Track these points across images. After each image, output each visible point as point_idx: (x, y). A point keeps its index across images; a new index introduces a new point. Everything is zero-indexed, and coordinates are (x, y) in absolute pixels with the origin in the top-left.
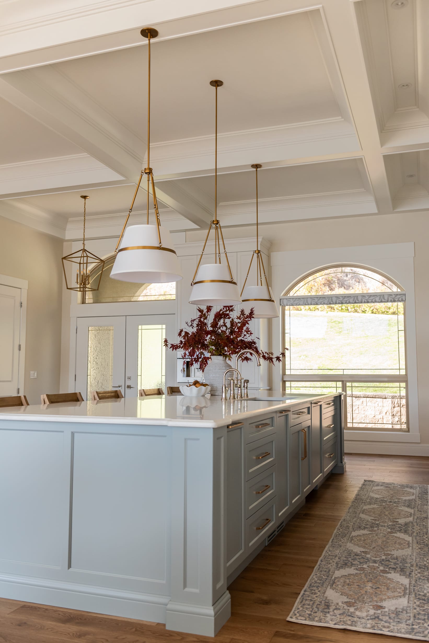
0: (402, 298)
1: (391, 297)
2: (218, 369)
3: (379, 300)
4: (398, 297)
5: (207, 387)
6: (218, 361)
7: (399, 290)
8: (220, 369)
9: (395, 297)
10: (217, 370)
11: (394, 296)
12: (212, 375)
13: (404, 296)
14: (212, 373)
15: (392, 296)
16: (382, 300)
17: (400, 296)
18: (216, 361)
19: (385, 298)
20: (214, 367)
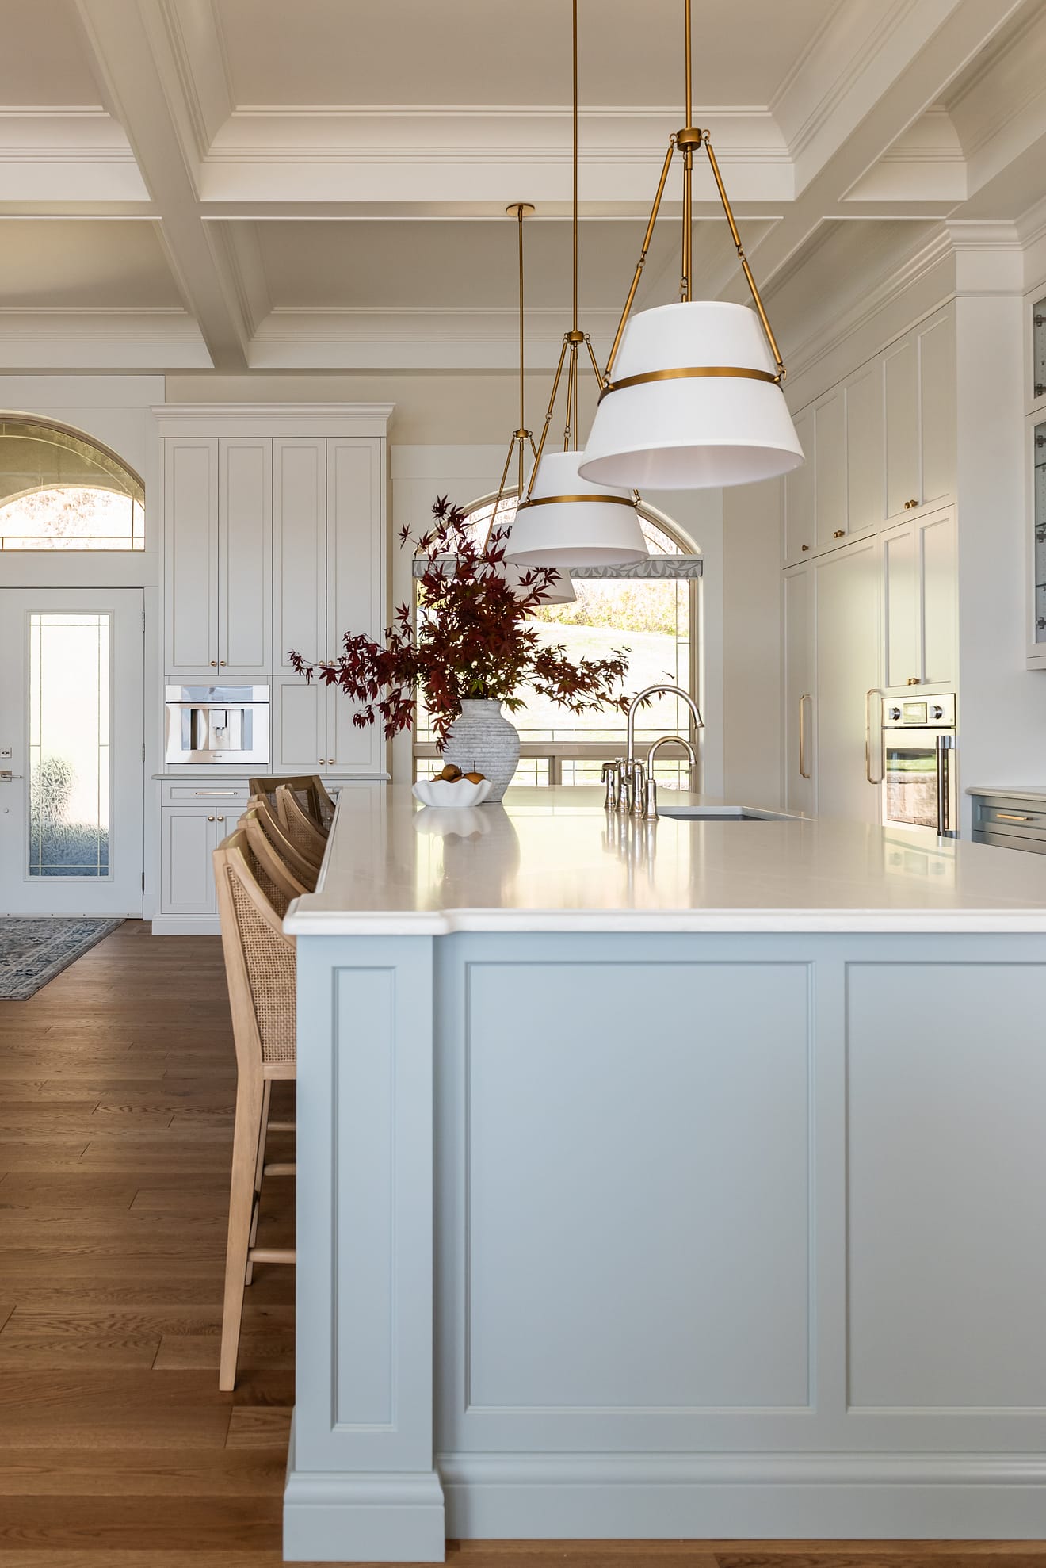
0: (694, 570)
1: (672, 566)
2: (495, 733)
3: (645, 572)
4: (686, 567)
5: (482, 784)
6: (487, 712)
7: (680, 552)
8: (499, 733)
9: (681, 566)
10: (493, 737)
11: (677, 565)
12: (479, 750)
13: (700, 566)
14: (482, 745)
15: (673, 564)
16: (650, 573)
17: (690, 566)
18: (483, 712)
19: (657, 567)
20: (484, 729)
